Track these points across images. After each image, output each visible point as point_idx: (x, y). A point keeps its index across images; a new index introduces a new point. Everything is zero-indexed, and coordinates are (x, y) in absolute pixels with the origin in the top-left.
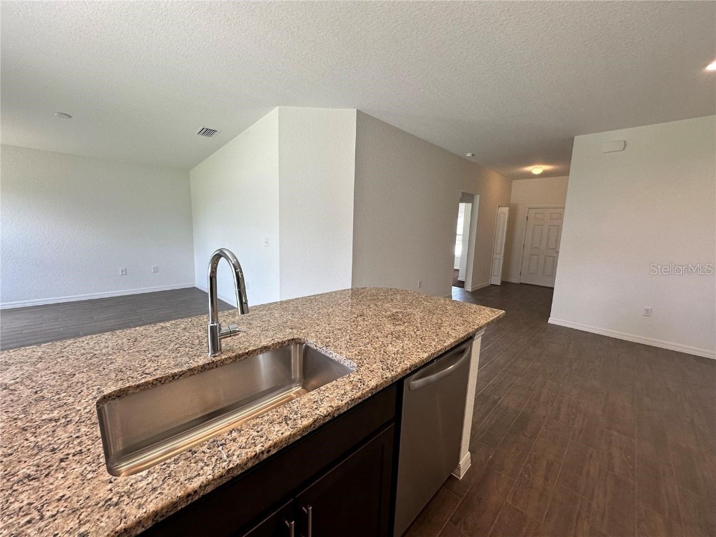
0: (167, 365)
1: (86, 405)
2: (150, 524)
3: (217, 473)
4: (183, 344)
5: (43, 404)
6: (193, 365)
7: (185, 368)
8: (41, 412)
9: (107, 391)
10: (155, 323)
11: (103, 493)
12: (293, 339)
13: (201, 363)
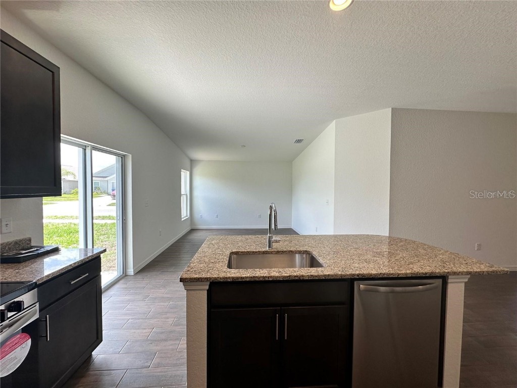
0: (253, 249)
1: (228, 253)
2: (231, 280)
3: (250, 276)
4: (261, 243)
5: (219, 250)
6: (261, 250)
7: (257, 250)
8: (218, 251)
9: (233, 251)
10: (255, 235)
11: (224, 270)
12: (306, 251)
13: (263, 250)
